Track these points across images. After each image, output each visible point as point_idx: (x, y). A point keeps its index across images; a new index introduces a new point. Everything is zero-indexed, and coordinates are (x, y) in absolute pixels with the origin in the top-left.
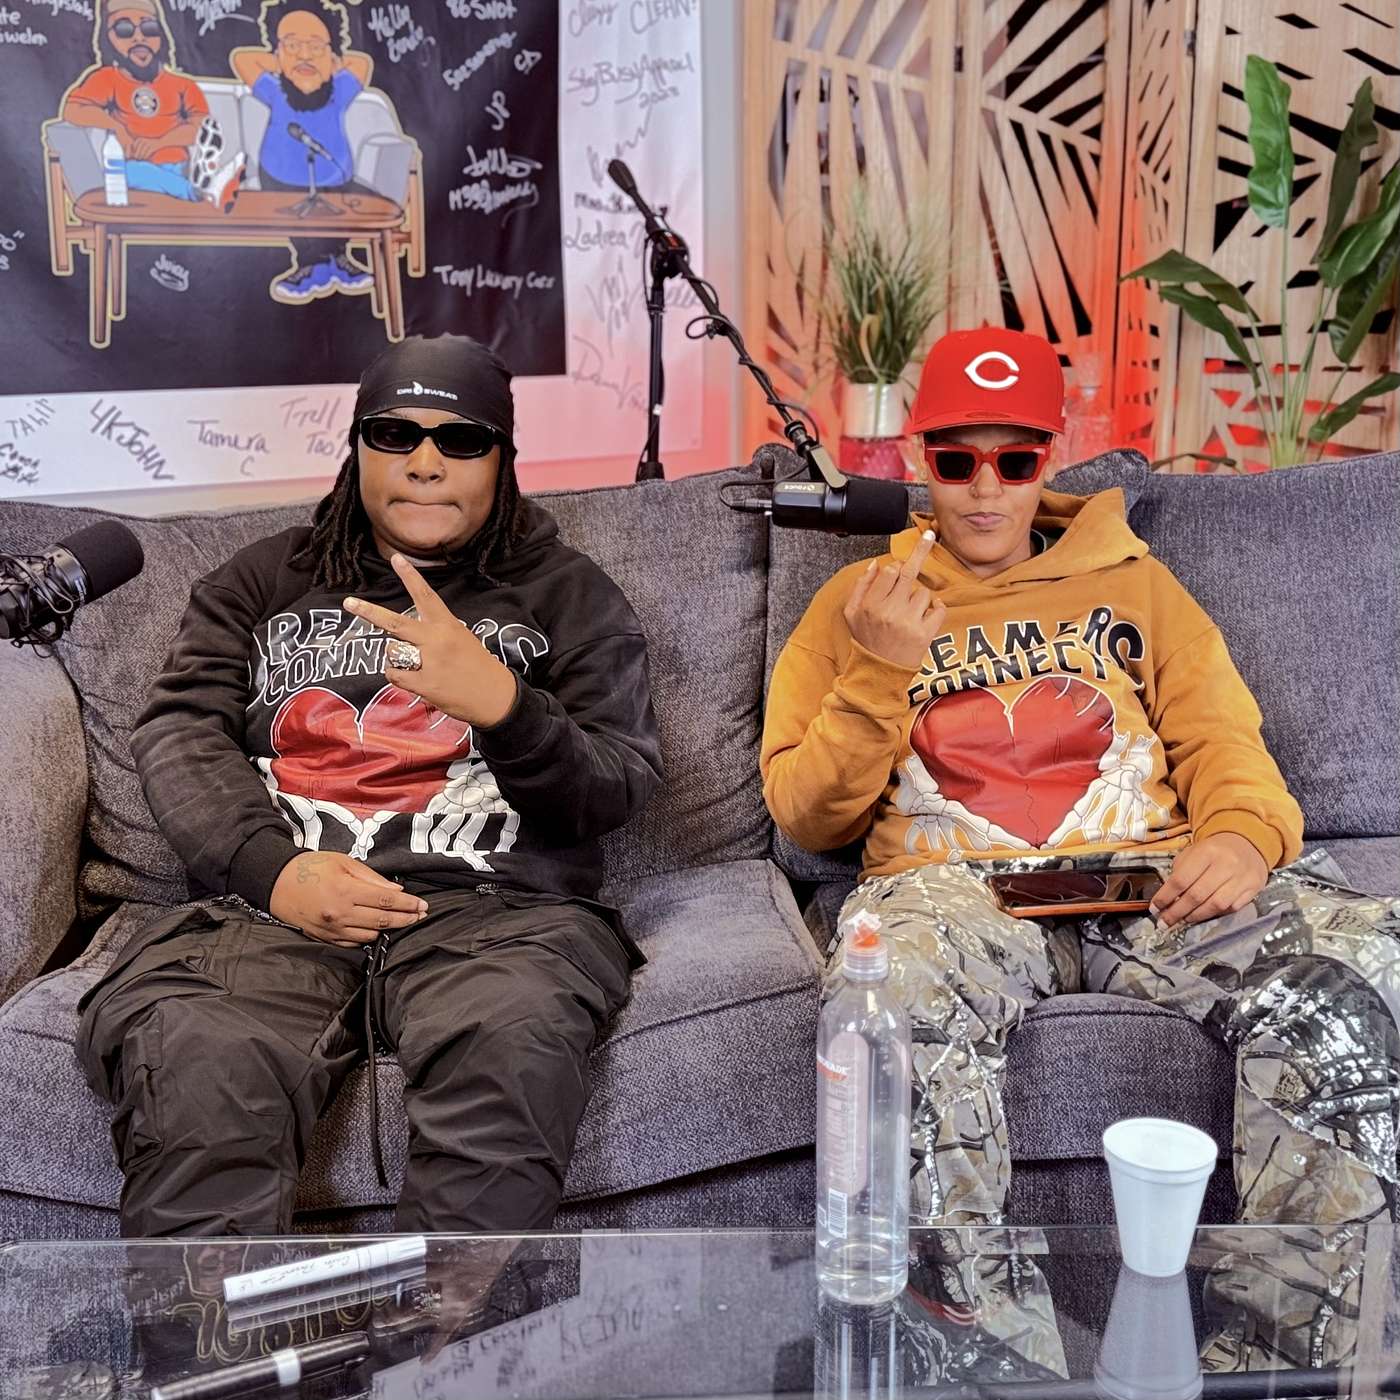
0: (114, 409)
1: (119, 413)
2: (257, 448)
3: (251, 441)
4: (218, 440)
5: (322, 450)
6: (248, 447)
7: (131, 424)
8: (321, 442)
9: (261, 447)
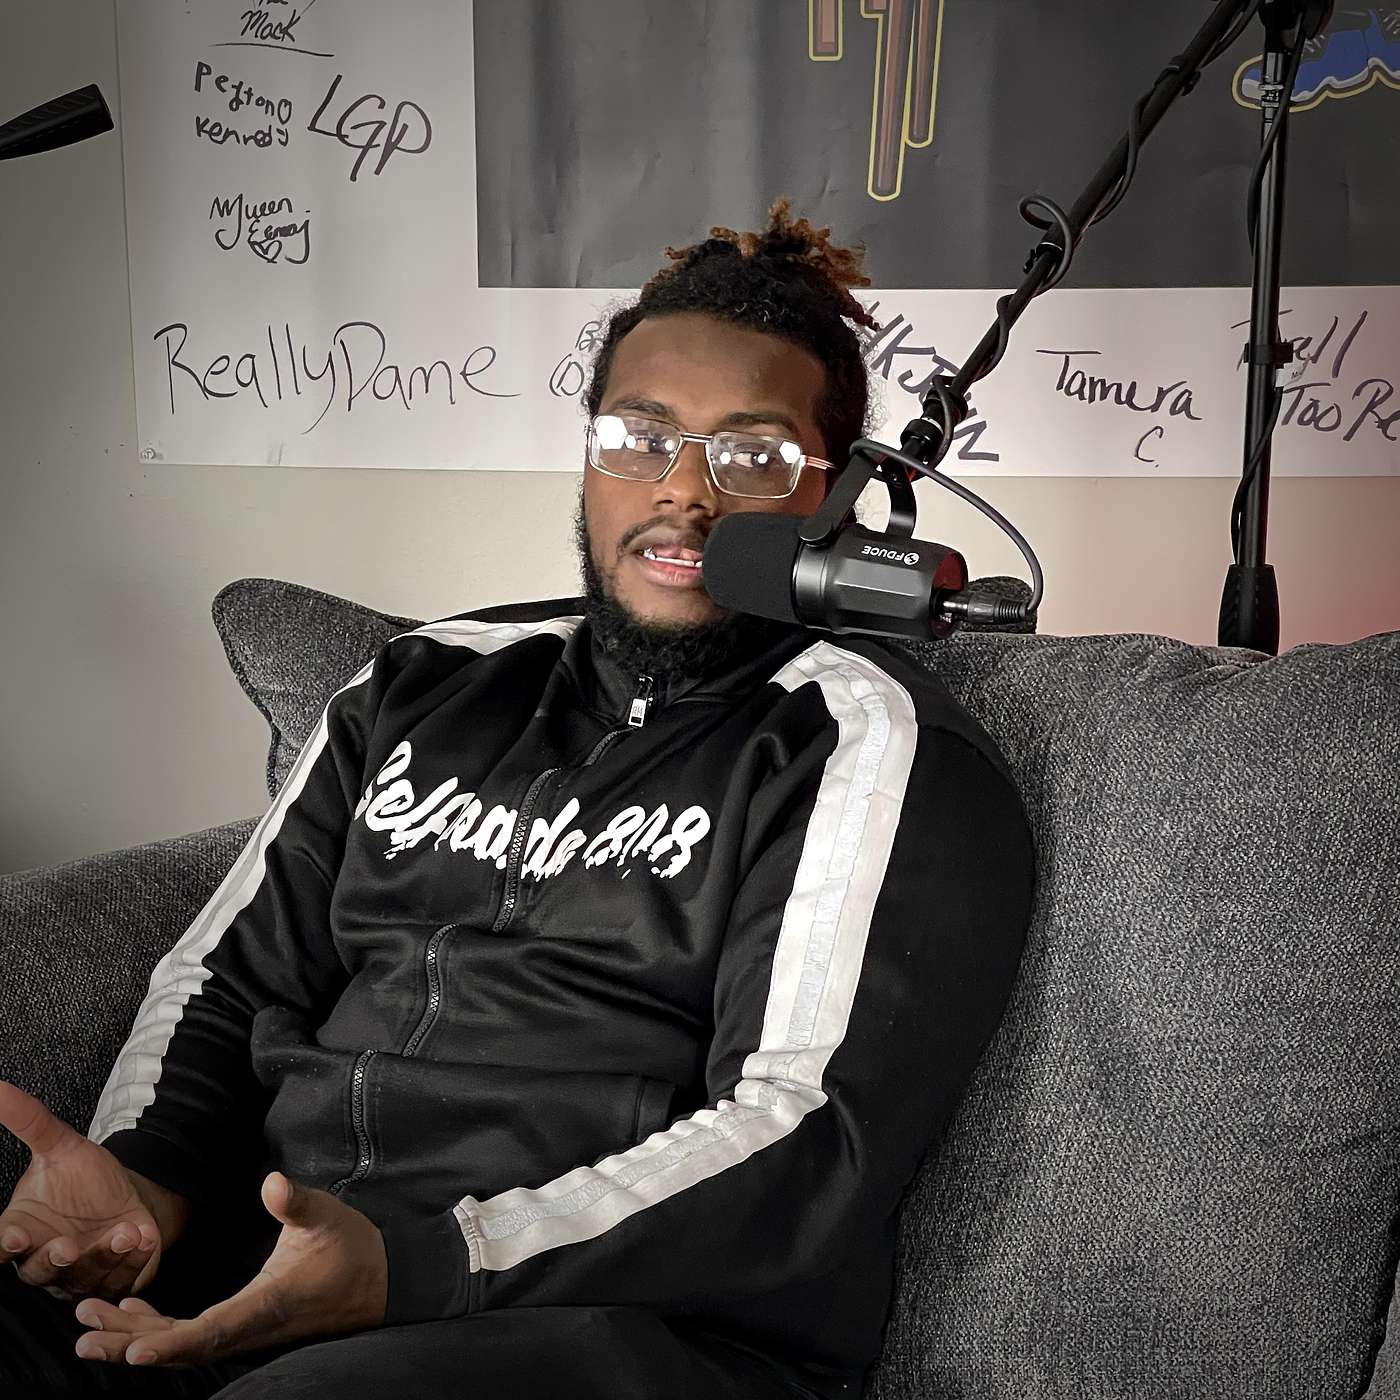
0: (900, 319)
1: (909, 329)
2: (1173, 411)
3: (1162, 394)
4: (1095, 389)
5: (1315, 420)
6: (1155, 408)
7: (931, 351)
8: (1315, 404)
9: (1183, 407)
